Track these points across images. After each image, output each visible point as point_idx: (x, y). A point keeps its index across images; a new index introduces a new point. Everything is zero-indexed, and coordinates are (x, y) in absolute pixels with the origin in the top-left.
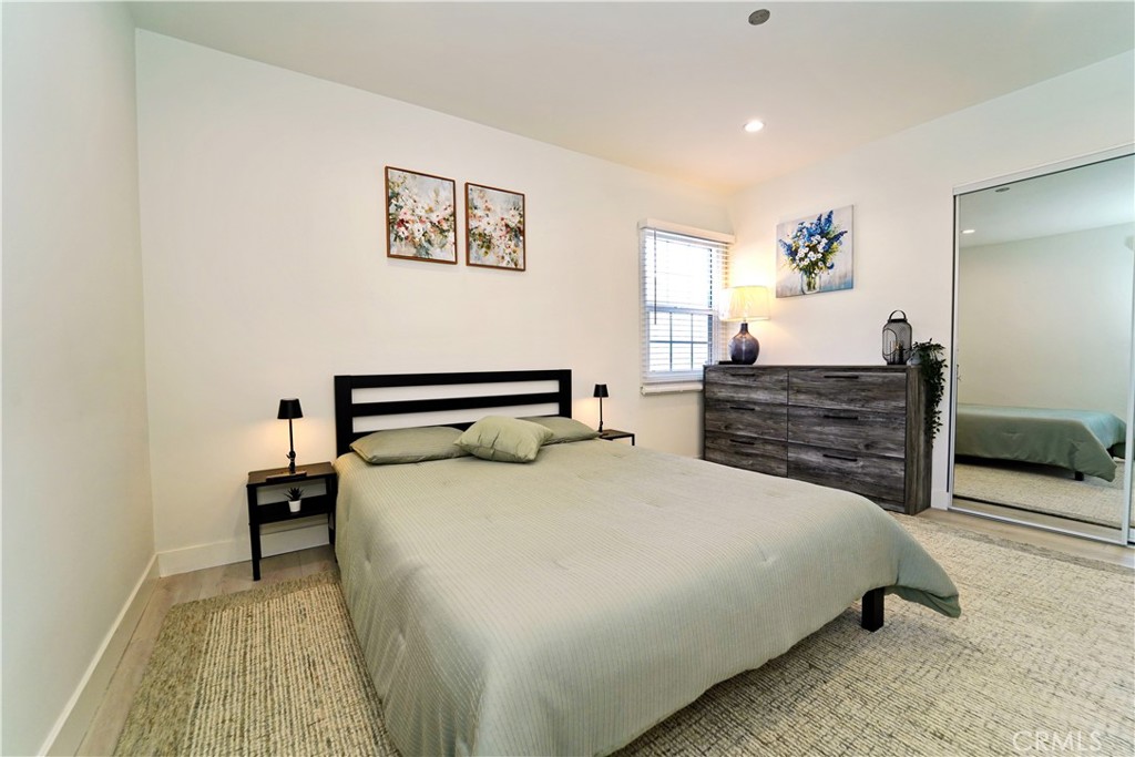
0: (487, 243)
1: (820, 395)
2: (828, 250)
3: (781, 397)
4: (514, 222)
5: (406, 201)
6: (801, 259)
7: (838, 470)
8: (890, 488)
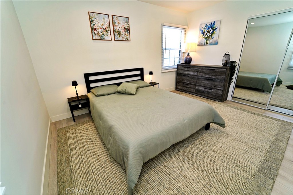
0: (119, 34)
1: (205, 73)
2: (213, 33)
3: (196, 74)
4: (126, 27)
5: (95, 22)
6: (205, 35)
7: (207, 92)
8: (218, 96)
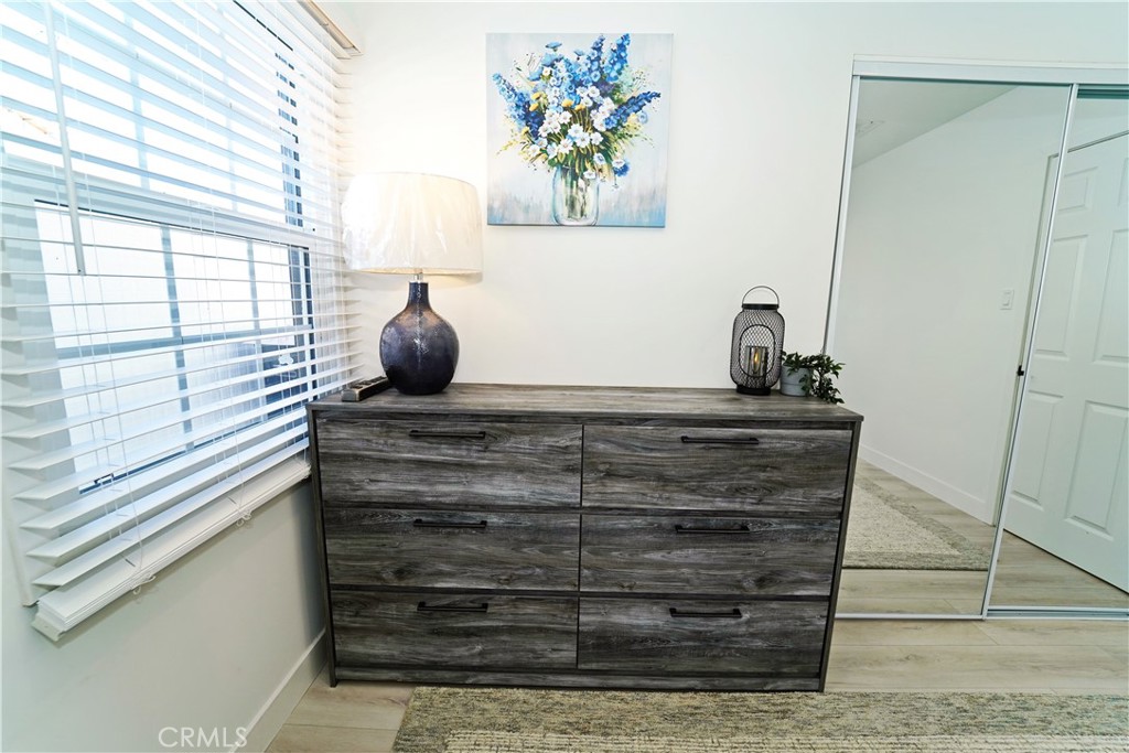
1: (663, 480)
2: (615, 130)
6: (551, 138)
7: (697, 635)
8: (799, 652)
